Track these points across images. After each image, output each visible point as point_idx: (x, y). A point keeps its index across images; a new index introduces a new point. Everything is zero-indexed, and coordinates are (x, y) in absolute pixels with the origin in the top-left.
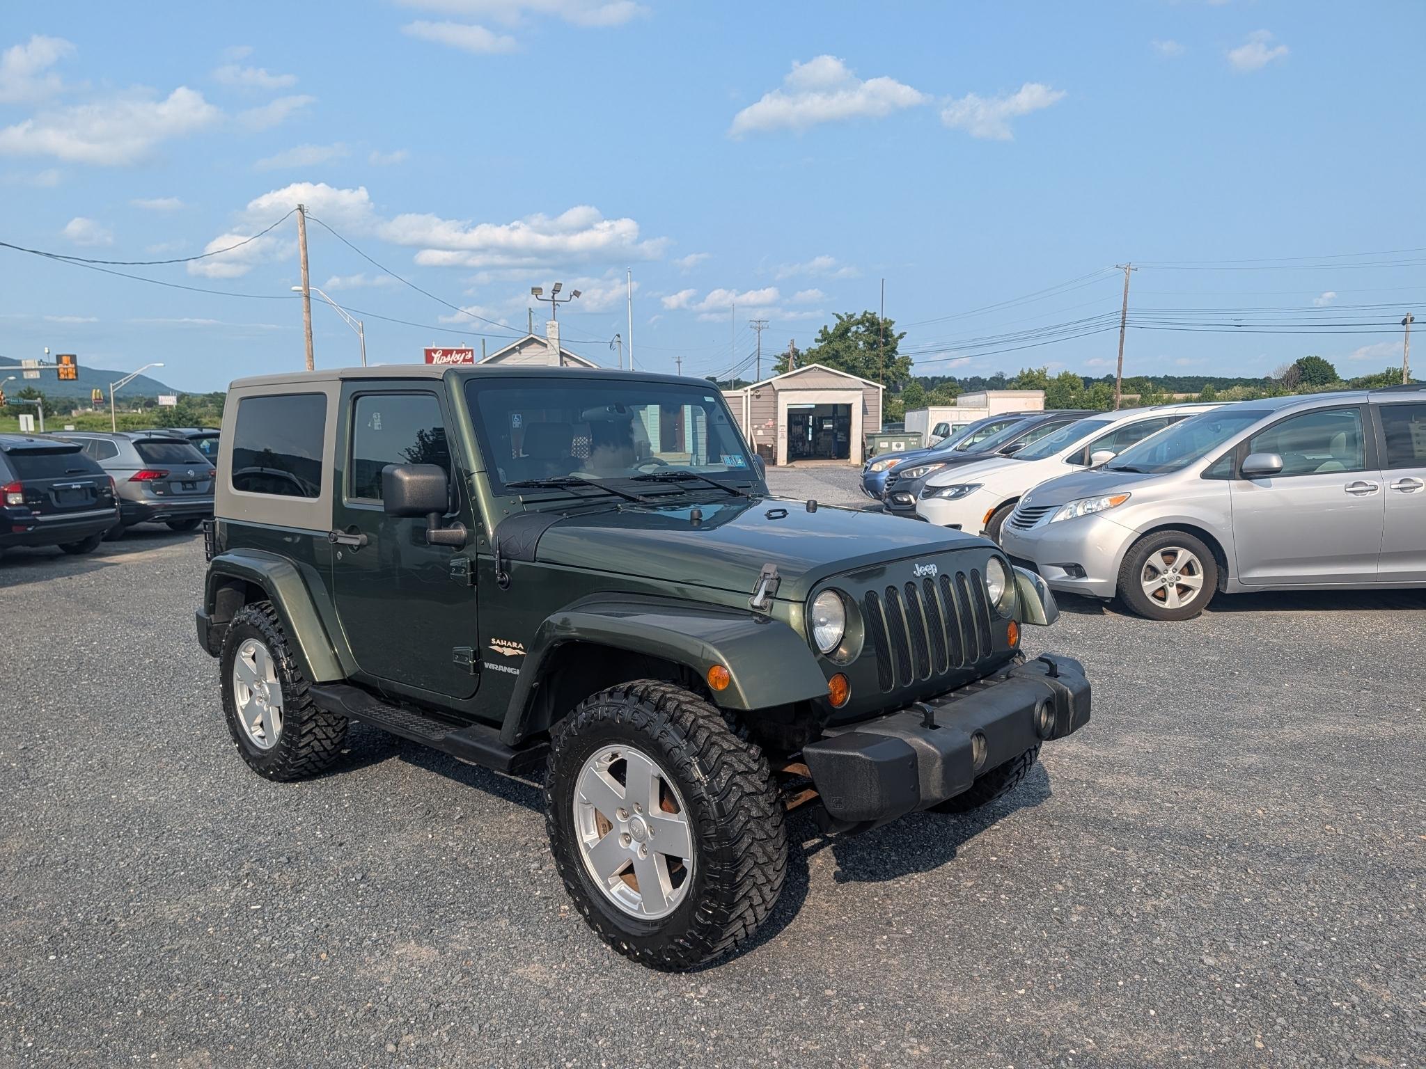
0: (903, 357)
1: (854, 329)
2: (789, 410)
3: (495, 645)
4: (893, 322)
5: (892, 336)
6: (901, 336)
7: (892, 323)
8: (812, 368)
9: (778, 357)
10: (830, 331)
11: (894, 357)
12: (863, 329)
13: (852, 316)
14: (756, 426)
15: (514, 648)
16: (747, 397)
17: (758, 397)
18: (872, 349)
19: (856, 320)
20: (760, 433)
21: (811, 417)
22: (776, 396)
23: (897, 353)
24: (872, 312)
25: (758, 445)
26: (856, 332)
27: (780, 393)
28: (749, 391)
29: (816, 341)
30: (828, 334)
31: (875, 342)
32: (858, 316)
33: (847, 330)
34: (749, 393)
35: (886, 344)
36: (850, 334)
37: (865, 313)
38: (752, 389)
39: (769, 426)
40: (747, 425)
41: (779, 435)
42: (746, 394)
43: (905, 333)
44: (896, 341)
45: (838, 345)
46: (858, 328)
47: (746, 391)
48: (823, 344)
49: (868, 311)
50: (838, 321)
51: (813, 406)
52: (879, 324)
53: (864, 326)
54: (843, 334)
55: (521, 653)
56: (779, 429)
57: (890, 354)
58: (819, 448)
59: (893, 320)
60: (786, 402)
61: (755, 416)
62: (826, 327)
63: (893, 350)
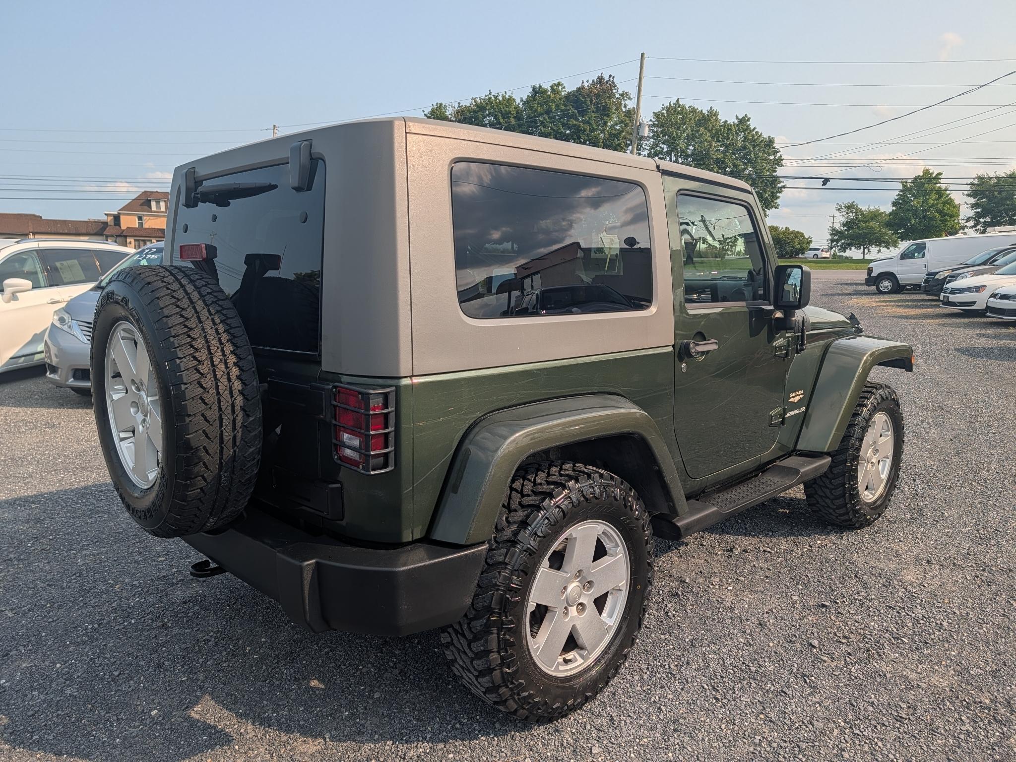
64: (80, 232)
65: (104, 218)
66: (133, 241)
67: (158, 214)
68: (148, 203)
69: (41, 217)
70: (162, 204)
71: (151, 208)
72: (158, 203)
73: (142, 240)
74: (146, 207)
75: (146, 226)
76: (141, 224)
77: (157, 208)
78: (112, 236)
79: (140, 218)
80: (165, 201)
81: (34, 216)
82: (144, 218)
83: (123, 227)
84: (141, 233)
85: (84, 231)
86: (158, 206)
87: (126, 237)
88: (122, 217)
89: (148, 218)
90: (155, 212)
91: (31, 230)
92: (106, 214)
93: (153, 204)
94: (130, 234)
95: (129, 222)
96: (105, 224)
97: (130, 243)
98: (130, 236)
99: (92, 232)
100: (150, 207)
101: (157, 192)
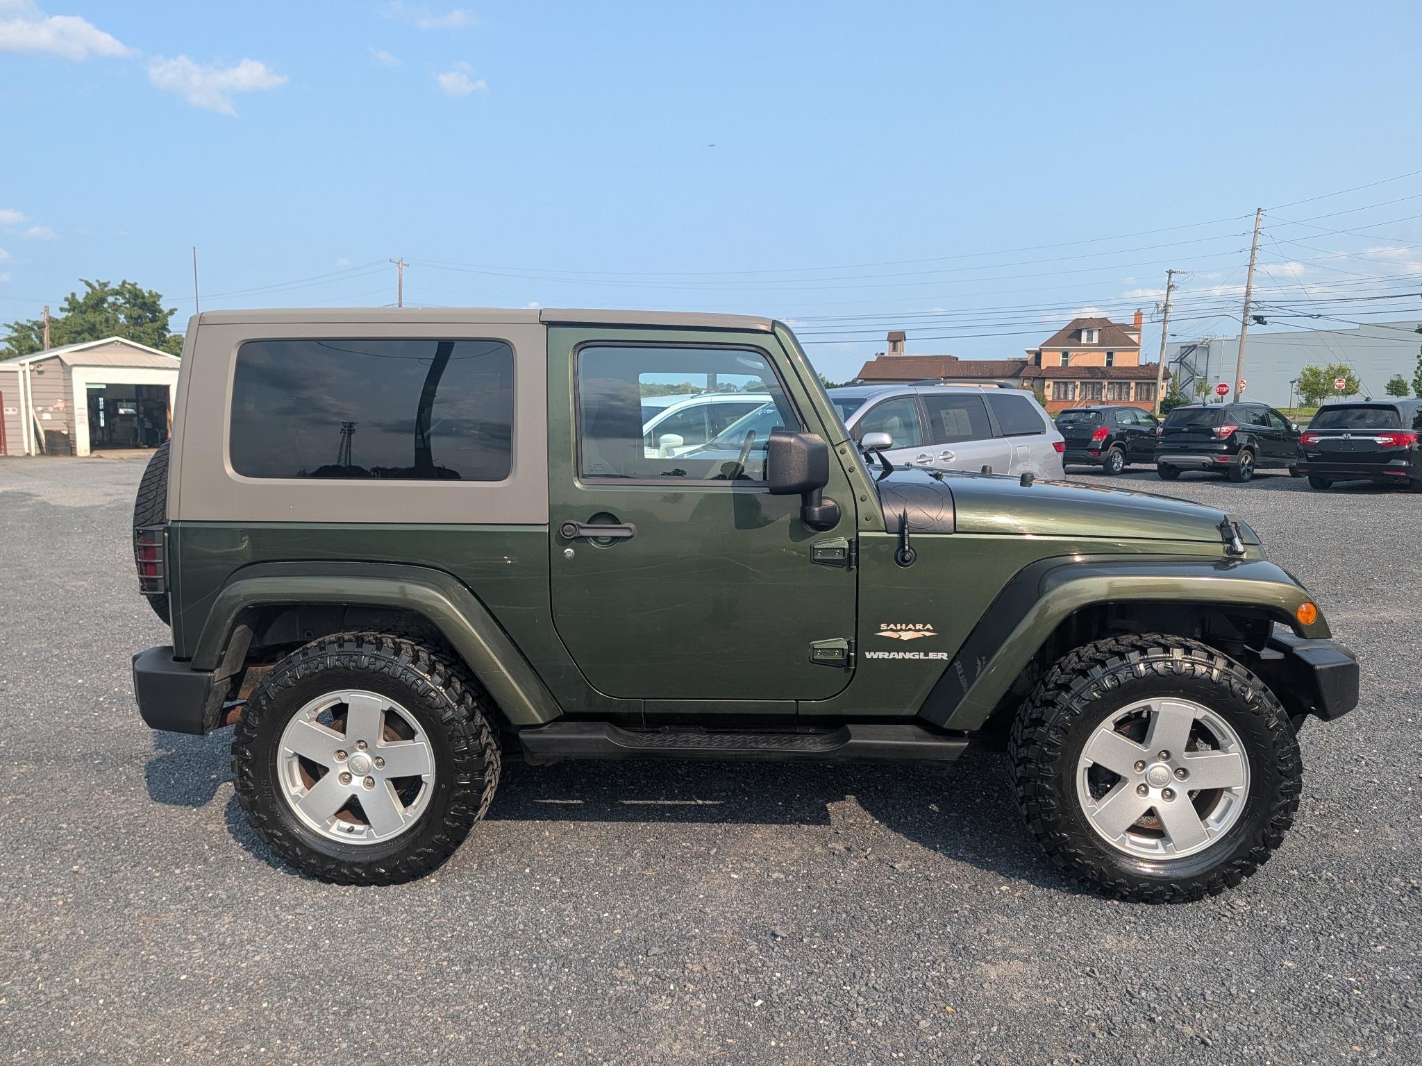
0: (174, 336)
1: (111, 299)
2: (89, 390)
3: (886, 630)
4: (161, 296)
5: (160, 311)
6: (171, 312)
7: (159, 296)
8: (112, 342)
9: (9, 326)
10: (80, 298)
11: (165, 336)
12: (122, 301)
13: (105, 285)
14: (40, 409)
15: (919, 630)
16: (24, 372)
17: (41, 372)
18: (136, 324)
19: (113, 289)
20: (47, 416)
21: (101, 399)
22: (70, 372)
23: (169, 332)
24: (132, 282)
25: (46, 432)
26: (114, 304)
27: (74, 369)
28: (27, 364)
29: (62, 309)
30: (78, 303)
31: (140, 317)
32: (115, 285)
33: (103, 300)
34: (28, 368)
35: (153, 320)
36: (106, 305)
37: (124, 282)
38: (31, 363)
39: (58, 408)
40: (27, 407)
41: (77, 419)
42: (23, 368)
43: (176, 309)
44: (166, 317)
45: (91, 317)
46: (116, 299)
47: (23, 365)
48: (70, 314)
49: (127, 281)
50: (89, 290)
51: (104, 387)
52: (143, 297)
53: (125, 298)
54: (97, 304)
55: (928, 634)
56: (77, 412)
57: (160, 331)
58: (115, 436)
59: (160, 293)
60: (82, 381)
61: (37, 395)
62: (73, 295)
63: (165, 327)
64: (995, 375)
65: (1026, 356)
66: (1052, 383)
67: (1090, 348)
68: (1077, 335)
69: (957, 359)
70: (1096, 335)
71: (1080, 340)
72: (1090, 333)
73: (1063, 382)
74: (1075, 340)
75: (1070, 364)
76: (1065, 362)
77: (1087, 340)
78: (1029, 378)
79: (1065, 355)
80: (1099, 330)
81: (950, 357)
82: (1070, 354)
83: (1043, 367)
84: (1064, 373)
85: (999, 374)
86: (1090, 338)
87: (1044, 378)
88: (1043, 354)
89: (1075, 353)
90: (1085, 345)
91: (943, 374)
92: (1027, 351)
93: (1084, 335)
94: (1049, 375)
95: (1052, 359)
96: (1025, 363)
97: (1048, 387)
98: (1050, 378)
99: (1008, 374)
100: (1079, 338)
101: (1091, 318)
